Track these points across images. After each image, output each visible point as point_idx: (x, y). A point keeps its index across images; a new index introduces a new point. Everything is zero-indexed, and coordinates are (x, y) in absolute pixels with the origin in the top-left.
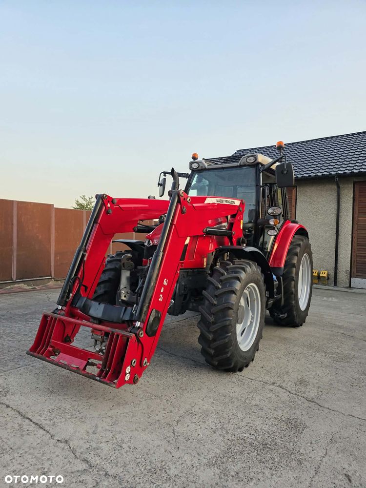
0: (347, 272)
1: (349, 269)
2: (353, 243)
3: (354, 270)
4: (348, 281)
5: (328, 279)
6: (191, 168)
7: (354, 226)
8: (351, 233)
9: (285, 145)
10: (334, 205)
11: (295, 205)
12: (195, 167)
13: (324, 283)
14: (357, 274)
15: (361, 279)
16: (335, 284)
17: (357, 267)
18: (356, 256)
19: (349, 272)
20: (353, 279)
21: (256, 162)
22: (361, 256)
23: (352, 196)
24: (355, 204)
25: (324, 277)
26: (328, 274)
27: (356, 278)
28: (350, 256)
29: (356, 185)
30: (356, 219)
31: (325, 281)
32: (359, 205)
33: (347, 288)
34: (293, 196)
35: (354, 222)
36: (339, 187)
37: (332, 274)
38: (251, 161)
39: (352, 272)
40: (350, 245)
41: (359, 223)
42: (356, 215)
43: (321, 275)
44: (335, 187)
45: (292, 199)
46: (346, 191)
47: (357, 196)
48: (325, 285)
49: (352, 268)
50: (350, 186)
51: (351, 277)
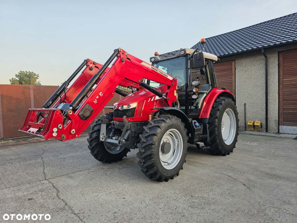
0: (276, 121)
1: (277, 119)
2: (280, 99)
3: (281, 120)
4: (277, 128)
5: (261, 127)
6: (151, 61)
7: (280, 86)
8: (278, 92)
9: (206, 39)
10: (263, 71)
11: (234, 74)
12: (153, 61)
13: (259, 130)
14: (284, 123)
15: (287, 127)
16: (267, 130)
17: (284, 117)
18: (282, 109)
19: (277, 122)
20: (281, 127)
21: (186, 53)
22: (287, 109)
23: (277, 63)
24: (280, 69)
25: (258, 126)
26: (261, 124)
27: (283, 125)
28: (278, 109)
29: (280, 55)
30: (281, 80)
31: (259, 128)
32: (283, 69)
33: (276, 133)
34: (233, 67)
35: (280, 83)
36: (266, 57)
37: (264, 123)
38: (183, 54)
39: (280, 122)
40: (277, 101)
41: (284, 83)
42: (281, 77)
43: (255, 124)
44: (264, 57)
45: (232, 69)
46: (273, 59)
47: (281, 63)
48: (259, 131)
49: (280, 118)
50: (275, 55)
51: (279, 125)
